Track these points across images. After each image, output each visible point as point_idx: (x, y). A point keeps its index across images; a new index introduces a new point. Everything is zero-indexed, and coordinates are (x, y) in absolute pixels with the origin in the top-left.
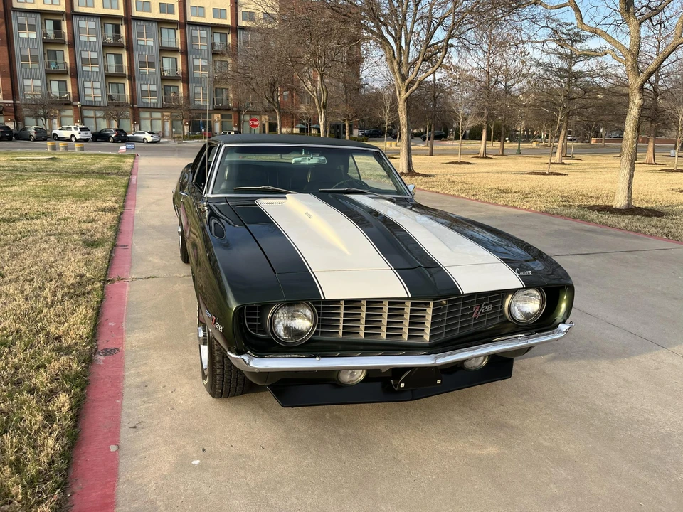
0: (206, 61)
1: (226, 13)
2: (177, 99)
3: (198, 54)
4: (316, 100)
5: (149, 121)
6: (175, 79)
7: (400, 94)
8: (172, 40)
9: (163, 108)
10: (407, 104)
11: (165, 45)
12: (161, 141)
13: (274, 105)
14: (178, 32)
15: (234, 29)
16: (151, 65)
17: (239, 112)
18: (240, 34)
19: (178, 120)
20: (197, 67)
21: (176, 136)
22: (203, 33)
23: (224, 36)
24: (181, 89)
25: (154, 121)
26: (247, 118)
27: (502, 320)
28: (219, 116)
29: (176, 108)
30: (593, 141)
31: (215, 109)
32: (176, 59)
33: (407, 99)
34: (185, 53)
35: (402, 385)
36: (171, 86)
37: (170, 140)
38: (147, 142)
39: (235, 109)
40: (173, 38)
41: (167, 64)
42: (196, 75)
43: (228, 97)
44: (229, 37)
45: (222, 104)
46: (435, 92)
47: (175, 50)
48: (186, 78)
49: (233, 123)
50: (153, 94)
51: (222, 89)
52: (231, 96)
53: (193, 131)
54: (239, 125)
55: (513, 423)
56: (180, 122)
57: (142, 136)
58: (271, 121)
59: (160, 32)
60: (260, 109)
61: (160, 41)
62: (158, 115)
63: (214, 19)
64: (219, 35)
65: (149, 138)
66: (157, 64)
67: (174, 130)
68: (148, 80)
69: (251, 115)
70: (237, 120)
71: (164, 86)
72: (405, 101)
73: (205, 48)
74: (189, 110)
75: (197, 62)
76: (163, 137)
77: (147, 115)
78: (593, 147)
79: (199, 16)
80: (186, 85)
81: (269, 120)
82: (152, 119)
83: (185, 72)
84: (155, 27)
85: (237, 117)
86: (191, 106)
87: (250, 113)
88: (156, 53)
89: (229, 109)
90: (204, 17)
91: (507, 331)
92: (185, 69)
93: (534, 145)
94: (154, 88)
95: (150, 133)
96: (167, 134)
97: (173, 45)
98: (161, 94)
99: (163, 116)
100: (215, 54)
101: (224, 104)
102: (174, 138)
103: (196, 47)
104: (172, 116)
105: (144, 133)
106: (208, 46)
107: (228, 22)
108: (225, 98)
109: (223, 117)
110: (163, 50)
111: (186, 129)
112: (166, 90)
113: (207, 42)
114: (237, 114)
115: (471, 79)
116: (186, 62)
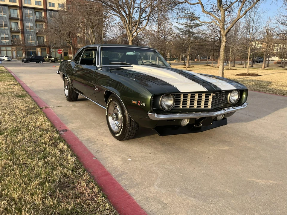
0: (33, 24)
1: (41, 3)
2: (19, 41)
3: (28, 21)
4: (90, 41)
5: (5, 51)
6: (18, 32)
7: (129, 38)
8: (15, 14)
9: (12, 45)
10: (133, 42)
11: (12, 16)
12: (12, 60)
13: (70, 44)
14: (19, 11)
15: (45, 10)
16: (6, 26)
17: (49, 47)
18: (48, 12)
19: (20, 51)
20: (28, 27)
21: (19, 58)
22: (31, 12)
23: (40, 13)
24: (21, 36)
25: (8, 52)
26: (54, 50)
27: (227, 102)
28: (40, 49)
29: (19, 45)
30: (196, 60)
31: (38, 46)
32: (18, 23)
33: (132, 40)
34: (22, 20)
35: (201, 125)
36: (15, 35)
37: (16, 60)
38: (5, 61)
39: (48, 46)
40: (16, 14)
41: (13, 25)
42: (27, 30)
43: (44, 40)
44: (43, 14)
45: (41, 44)
46: (137, 40)
47: (17, 19)
48: (23, 32)
49: (47, 52)
50: (7, 39)
51: (41, 37)
52: (45, 40)
53: (27, 56)
54: (50, 53)
55: (228, 140)
56: (21, 52)
57: (3, 58)
58: (65, 52)
59: (9, 11)
60: (59, 46)
61: (10, 15)
62: (9, 48)
63: (36, 6)
64: (38, 12)
65: (6, 59)
66: (8, 25)
67: (18, 55)
68: (4, 32)
69: (55, 49)
70: (49, 51)
71: (12, 35)
72: (132, 41)
73: (32, 18)
74: (25, 46)
75: (28, 24)
76: (13, 58)
77: (4, 48)
78: (197, 62)
79: (28, 4)
80: (23, 35)
81: (64, 51)
82: (7, 51)
83: (22, 29)
84: (7, 8)
85: (49, 50)
86: (26, 45)
87: (55, 48)
88: (8, 20)
89: (45, 46)
90: (31, 4)
91: (228, 106)
92: (22, 27)
93: (174, 61)
94: (7, 36)
95: (6, 57)
96: (15, 57)
97: (16, 17)
98: (10, 39)
99: (12, 49)
100: (36, 21)
101: (42, 44)
102: (18, 59)
103: (27, 17)
104: (16, 49)
105: (3, 57)
106: (33, 17)
107: (42, 7)
108: (42, 41)
109: (41, 49)
110: (11, 19)
111: (24, 55)
112: (13, 37)
113: (33, 16)
114: (49, 48)
115: (151, 34)
116: (22, 24)
